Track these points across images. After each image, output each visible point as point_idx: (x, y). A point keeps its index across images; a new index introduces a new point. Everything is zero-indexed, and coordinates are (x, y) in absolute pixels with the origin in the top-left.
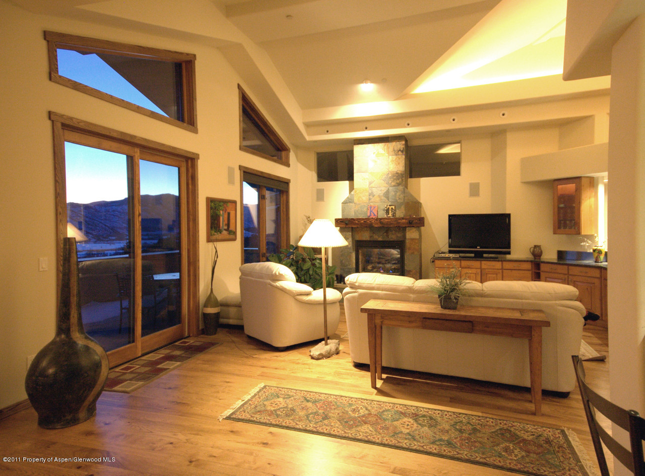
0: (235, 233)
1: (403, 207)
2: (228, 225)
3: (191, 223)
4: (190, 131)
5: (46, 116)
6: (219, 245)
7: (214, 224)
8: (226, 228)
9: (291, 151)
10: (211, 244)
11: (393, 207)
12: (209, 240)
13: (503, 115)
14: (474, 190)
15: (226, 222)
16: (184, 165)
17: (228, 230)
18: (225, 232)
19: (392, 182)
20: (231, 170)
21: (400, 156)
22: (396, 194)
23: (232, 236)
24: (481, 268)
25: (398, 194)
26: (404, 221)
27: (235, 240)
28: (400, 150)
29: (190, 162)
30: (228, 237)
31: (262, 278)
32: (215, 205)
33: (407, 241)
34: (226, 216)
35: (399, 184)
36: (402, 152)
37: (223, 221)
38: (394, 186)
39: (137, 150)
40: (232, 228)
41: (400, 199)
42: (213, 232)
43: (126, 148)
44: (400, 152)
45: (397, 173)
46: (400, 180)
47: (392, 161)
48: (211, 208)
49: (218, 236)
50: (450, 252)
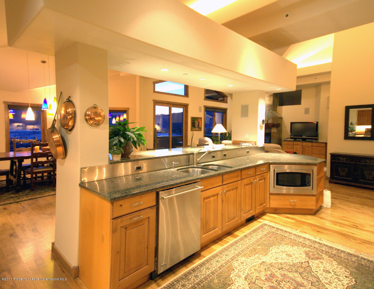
0: (201, 128)
1: (271, 119)
2: (199, 125)
3: (186, 125)
4: (186, 97)
5: (152, 101)
6: (194, 132)
7: (193, 125)
8: (198, 126)
9: (228, 97)
10: (192, 132)
11: (267, 119)
12: (191, 130)
13: (316, 78)
14: (307, 111)
15: (198, 125)
16: (184, 107)
17: (198, 127)
18: (197, 128)
19: (268, 108)
20: (200, 108)
21: (271, 98)
22: (268, 114)
23: (200, 129)
24: (302, 145)
25: (269, 113)
26: (271, 125)
27: (201, 130)
28: (271, 95)
29: (186, 106)
30: (198, 129)
31: (202, 142)
32: (194, 120)
33: (272, 133)
34: (198, 123)
35: (270, 110)
36: (272, 96)
37: (197, 124)
38: (268, 110)
39: (171, 105)
40: (200, 126)
41: (270, 115)
42: (193, 128)
43: (169, 105)
44: (271, 96)
45: (270, 105)
46: (271, 108)
47: (268, 100)
48: (192, 120)
49: (194, 129)
50: (291, 138)
